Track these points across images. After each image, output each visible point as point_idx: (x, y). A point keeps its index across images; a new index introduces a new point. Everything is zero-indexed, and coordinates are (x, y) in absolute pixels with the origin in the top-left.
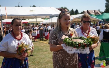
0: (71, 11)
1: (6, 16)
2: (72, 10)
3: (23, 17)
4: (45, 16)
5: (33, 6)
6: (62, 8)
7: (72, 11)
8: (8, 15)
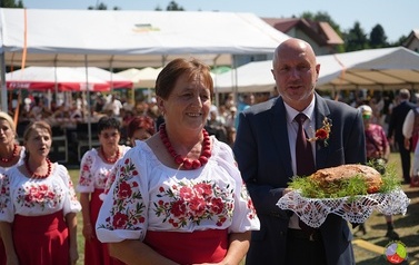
0: (352, 31)
1: (21, 51)
2: (357, 26)
3: (109, 57)
4: (213, 56)
5: (168, 9)
6: (307, 16)
7: (357, 30)
8: (31, 51)
